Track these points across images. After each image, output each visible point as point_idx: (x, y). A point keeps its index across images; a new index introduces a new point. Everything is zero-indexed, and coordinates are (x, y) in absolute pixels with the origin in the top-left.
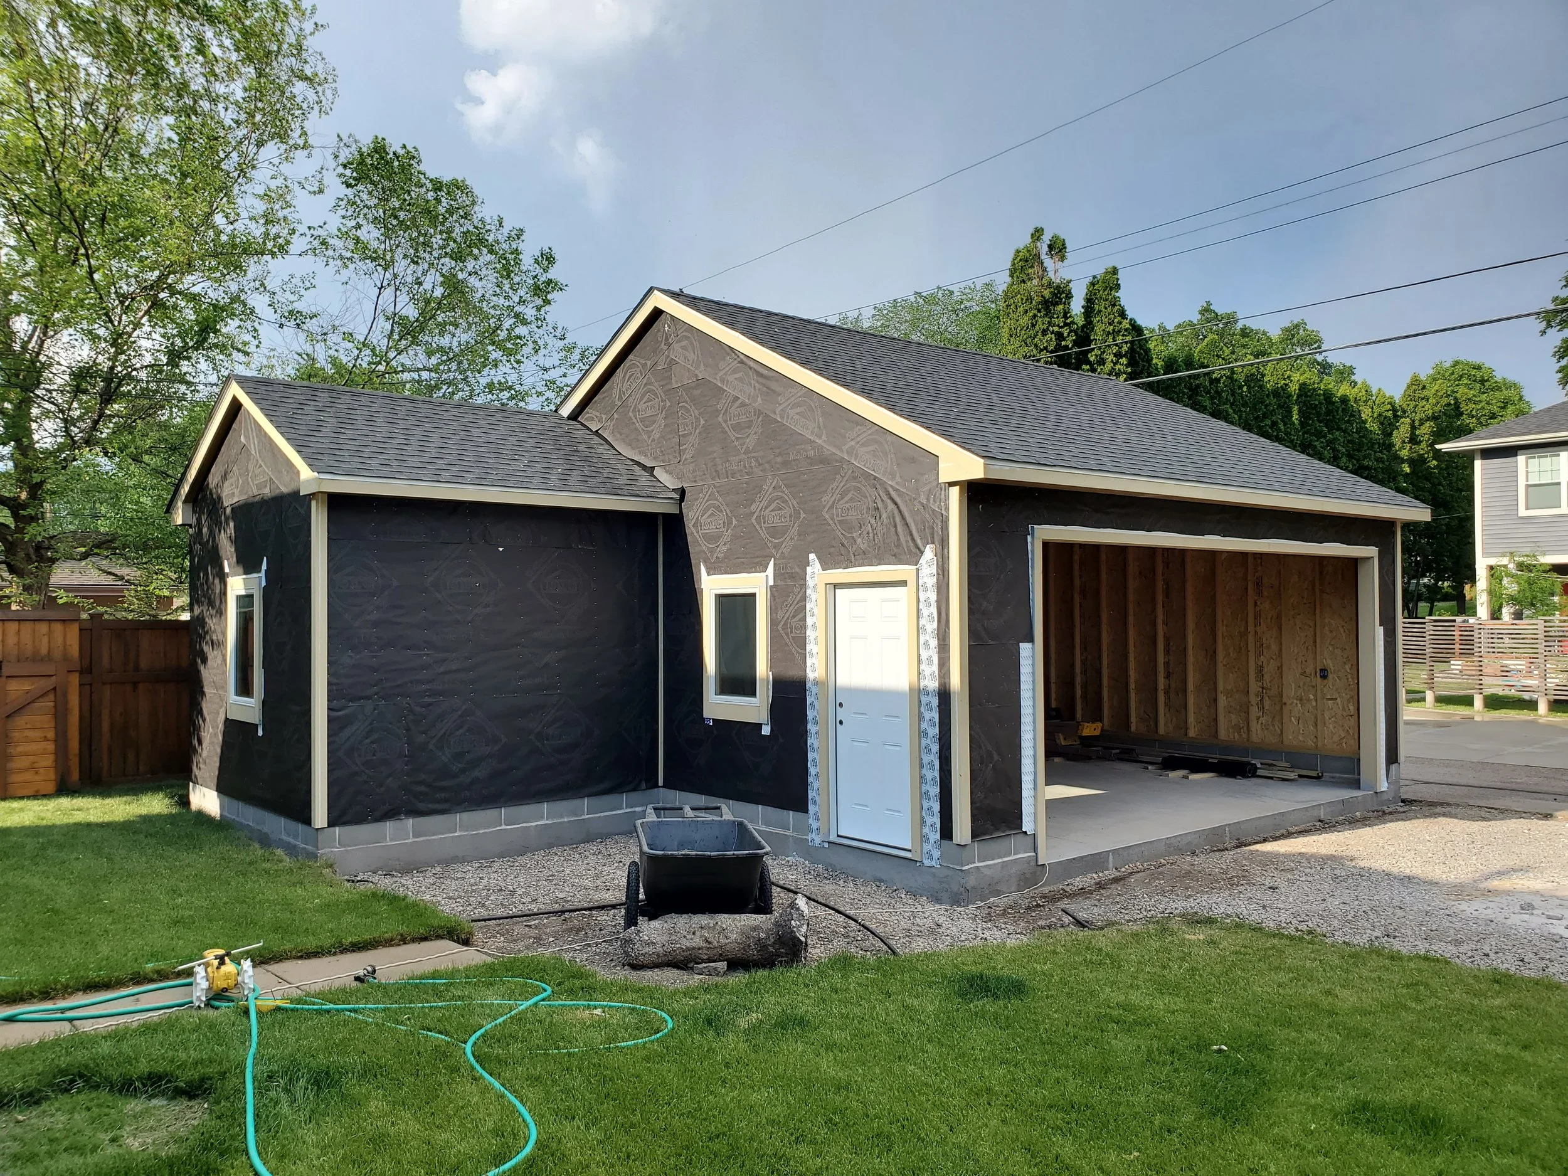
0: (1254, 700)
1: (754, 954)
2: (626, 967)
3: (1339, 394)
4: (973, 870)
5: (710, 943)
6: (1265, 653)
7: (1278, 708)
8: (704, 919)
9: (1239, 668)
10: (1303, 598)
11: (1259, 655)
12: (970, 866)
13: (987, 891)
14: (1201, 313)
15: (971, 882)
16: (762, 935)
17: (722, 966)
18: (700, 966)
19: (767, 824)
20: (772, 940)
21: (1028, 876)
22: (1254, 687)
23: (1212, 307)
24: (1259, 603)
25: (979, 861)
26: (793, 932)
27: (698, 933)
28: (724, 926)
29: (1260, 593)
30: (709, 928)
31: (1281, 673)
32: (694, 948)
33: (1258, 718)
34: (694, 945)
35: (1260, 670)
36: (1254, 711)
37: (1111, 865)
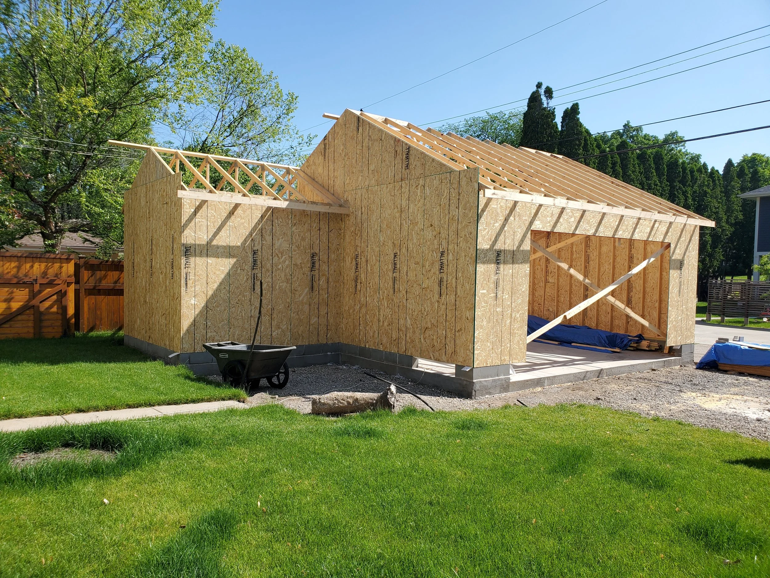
3: (689, 168)
4: (478, 382)
12: (477, 380)
13: (485, 392)
14: (624, 126)
15: (477, 387)
19: (387, 360)
21: (505, 386)
23: (630, 123)
25: (481, 378)
31: (641, 301)
32: (344, 407)
34: (344, 405)
37: (546, 384)
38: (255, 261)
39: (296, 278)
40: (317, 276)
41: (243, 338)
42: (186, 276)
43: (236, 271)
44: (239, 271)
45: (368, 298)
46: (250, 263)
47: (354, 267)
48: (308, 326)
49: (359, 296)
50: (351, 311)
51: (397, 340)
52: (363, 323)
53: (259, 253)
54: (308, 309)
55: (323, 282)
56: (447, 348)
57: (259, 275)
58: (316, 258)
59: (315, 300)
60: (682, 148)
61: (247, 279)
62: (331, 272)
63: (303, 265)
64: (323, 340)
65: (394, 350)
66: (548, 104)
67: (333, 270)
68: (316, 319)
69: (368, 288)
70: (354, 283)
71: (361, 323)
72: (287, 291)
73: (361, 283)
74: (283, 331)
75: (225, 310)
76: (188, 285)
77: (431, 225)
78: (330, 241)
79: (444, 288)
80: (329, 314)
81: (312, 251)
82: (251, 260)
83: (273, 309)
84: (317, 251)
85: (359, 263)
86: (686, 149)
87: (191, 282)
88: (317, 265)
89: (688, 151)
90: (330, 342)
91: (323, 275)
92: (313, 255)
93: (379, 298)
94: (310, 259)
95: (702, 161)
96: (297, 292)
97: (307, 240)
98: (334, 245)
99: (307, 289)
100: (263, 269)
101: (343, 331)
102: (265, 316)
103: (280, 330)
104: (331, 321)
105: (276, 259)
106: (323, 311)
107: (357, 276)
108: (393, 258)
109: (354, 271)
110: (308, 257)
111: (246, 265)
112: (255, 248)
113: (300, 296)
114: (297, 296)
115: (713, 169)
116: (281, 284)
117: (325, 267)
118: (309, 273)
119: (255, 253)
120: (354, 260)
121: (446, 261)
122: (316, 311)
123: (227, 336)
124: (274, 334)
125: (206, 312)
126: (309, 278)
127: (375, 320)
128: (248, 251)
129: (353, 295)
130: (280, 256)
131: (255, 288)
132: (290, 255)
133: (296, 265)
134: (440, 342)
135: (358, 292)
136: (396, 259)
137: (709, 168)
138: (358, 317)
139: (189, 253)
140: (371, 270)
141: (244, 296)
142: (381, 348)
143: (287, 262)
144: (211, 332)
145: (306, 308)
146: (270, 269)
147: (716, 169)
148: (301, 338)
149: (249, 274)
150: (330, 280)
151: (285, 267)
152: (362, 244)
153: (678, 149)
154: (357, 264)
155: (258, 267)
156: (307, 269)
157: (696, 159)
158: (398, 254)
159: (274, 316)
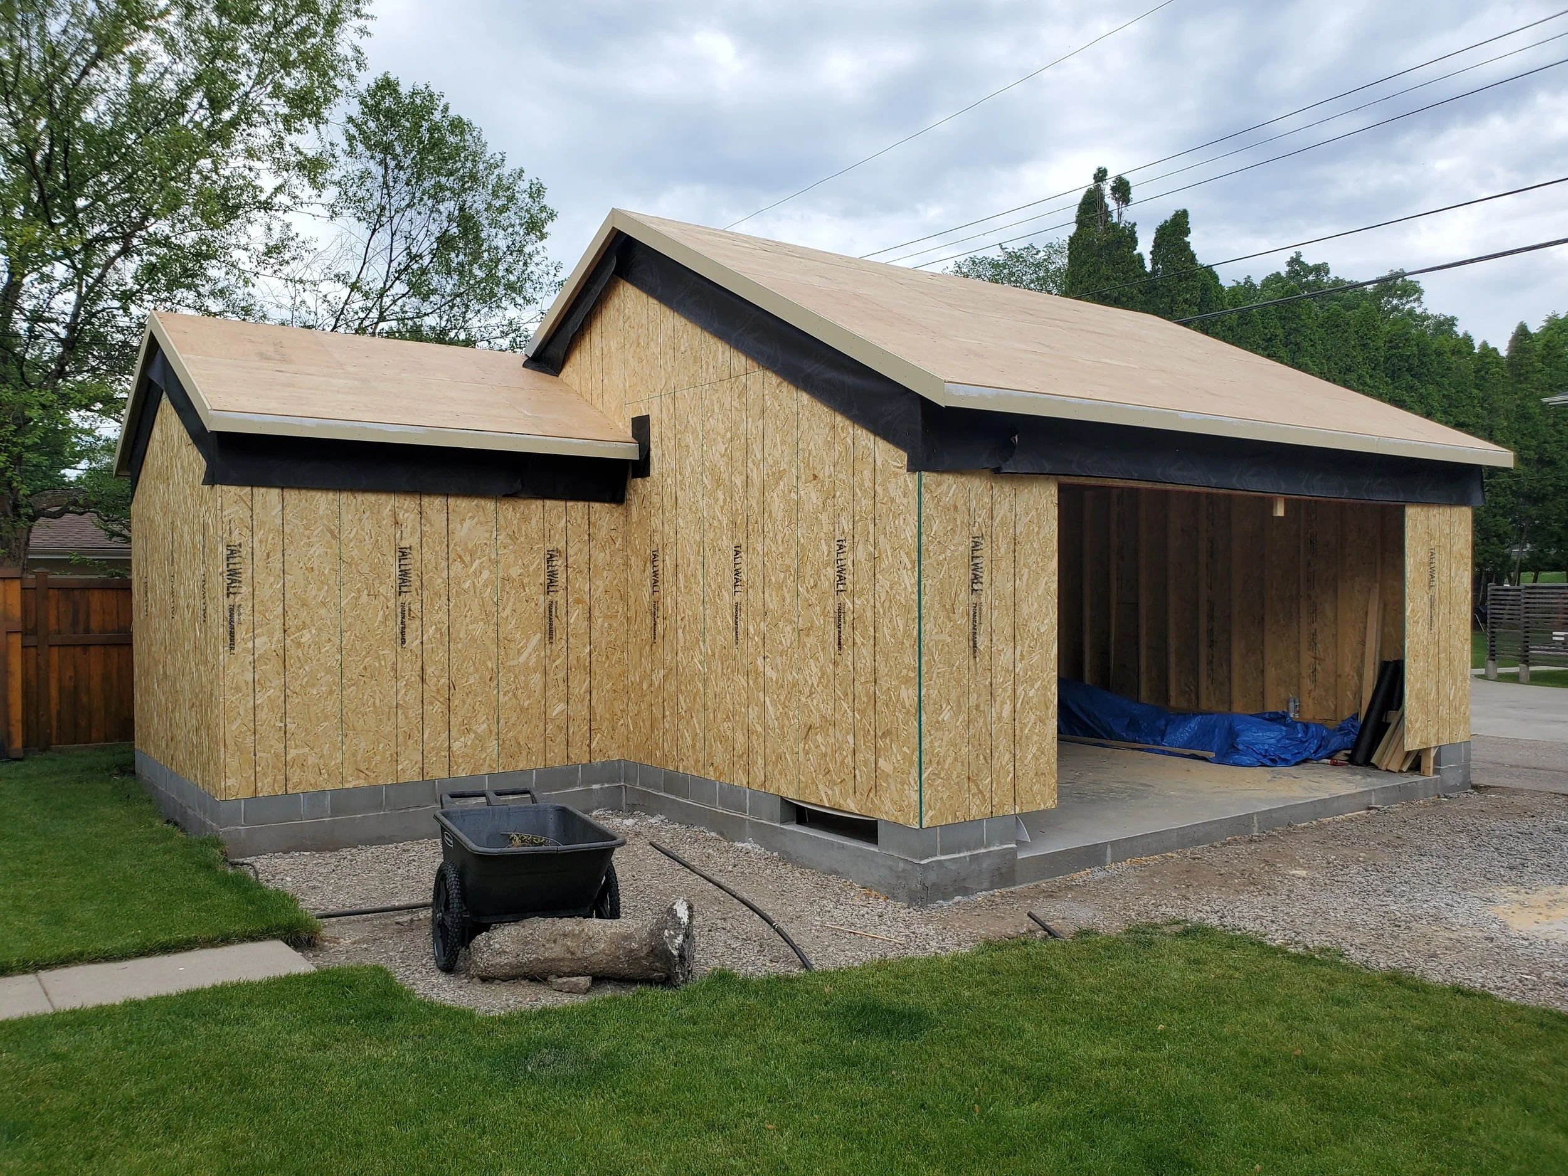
0: (1306, 672)
1: (623, 967)
2: (474, 980)
3: (1434, 347)
4: (933, 864)
5: (573, 954)
6: (1318, 619)
7: (1332, 680)
8: (568, 924)
9: (1289, 636)
10: (1362, 557)
11: (1312, 621)
12: (930, 860)
13: (951, 889)
14: (1289, 264)
15: (932, 877)
16: (634, 946)
17: (584, 981)
18: (560, 980)
19: (724, 805)
20: (645, 952)
21: (1003, 871)
22: (1306, 657)
23: (1302, 259)
24: (1312, 564)
25: (942, 854)
26: (665, 943)
27: (560, 942)
28: (591, 934)
29: (1313, 553)
30: (574, 935)
31: (1336, 642)
32: (553, 960)
33: (1310, 692)
34: (554, 955)
35: (1313, 639)
36: (1307, 684)
37: (1109, 860)
38: (404, 574)
39: (508, 611)
40: (562, 602)
41: (378, 758)
42: (231, 616)
43: (357, 599)
44: (364, 598)
45: (680, 654)
46: (393, 578)
47: (649, 582)
48: (542, 725)
49: (660, 651)
50: (645, 687)
51: (745, 756)
52: (671, 714)
53: (415, 555)
54: (541, 684)
55: (576, 615)
56: (858, 777)
57: (416, 607)
58: (559, 562)
59: (557, 662)
60: (1415, 305)
61: (386, 618)
62: (598, 593)
63: (526, 581)
64: (579, 755)
65: (740, 779)
66: (1120, 215)
67: (601, 589)
68: (562, 706)
69: (680, 631)
70: (649, 620)
71: (667, 713)
72: (488, 642)
73: (664, 618)
74: (479, 738)
75: (331, 692)
76: (237, 637)
77: (815, 477)
78: (593, 519)
79: (846, 630)
80: (594, 693)
81: (549, 546)
82: (395, 571)
83: (452, 686)
84: (561, 546)
85: (661, 572)
86: (1424, 306)
87: (243, 627)
88: (561, 578)
89: (1429, 312)
90: (598, 760)
91: (578, 601)
92: (552, 556)
93: (705, 655)
94: (544, 566)
95: (1460, 330)
96: (512, 645)
97: (534, 521)
98: (604, 531)
99: (539, 636)
100: (426, 593)
101: (629, 732)
102: (431, 703)
103: (472, 736)
104: (600, 709)
105: (456, 567)
106: (579, 687)
107: (656, 603)
108: (732, 558)
109: (651, 591)
110: (537, 561)
111: (381, 583)
112: (405, 544)
113: (519, 653)
114: (512, 653)
115: (1484, 345)
116: (471, 627)
117: (580, 583)
118: (542, 597)
119: (403, 554)
120: (648, 564)
121: (850, 563)
122: (562, 687)
123: (339, 754)
124: (456, 746)
125: (282, 698)
126: (541, 610)
127: (697, 706)
128: (385, 550)
129: (648, 648)
130: (467, 559)
131: (407, 637)
132: (493, 556)
133: (507, 579)
134: (842, 762)
135: (659, 640)
136: (738, 561)
137: (1477, 344)
138: (661, 701)
139: (236, 560)
140: (686, 587)
141: (378, 658)
142: (711, 775)
143: (486, 574)
144: (296, 747)
145: (536, 679)
146: (443, 592)
147: (1491, 346)
148: (524, 753)
149: (391, 604)
150: (596, 613)
151: (479, 586)
152: (666, 526)
153: (1407, 307)
154: (655, 573)
155: (413, 588)
156: (535, 589)
157: (1446, 325)
158: (744, 548)
159: (456, 702)
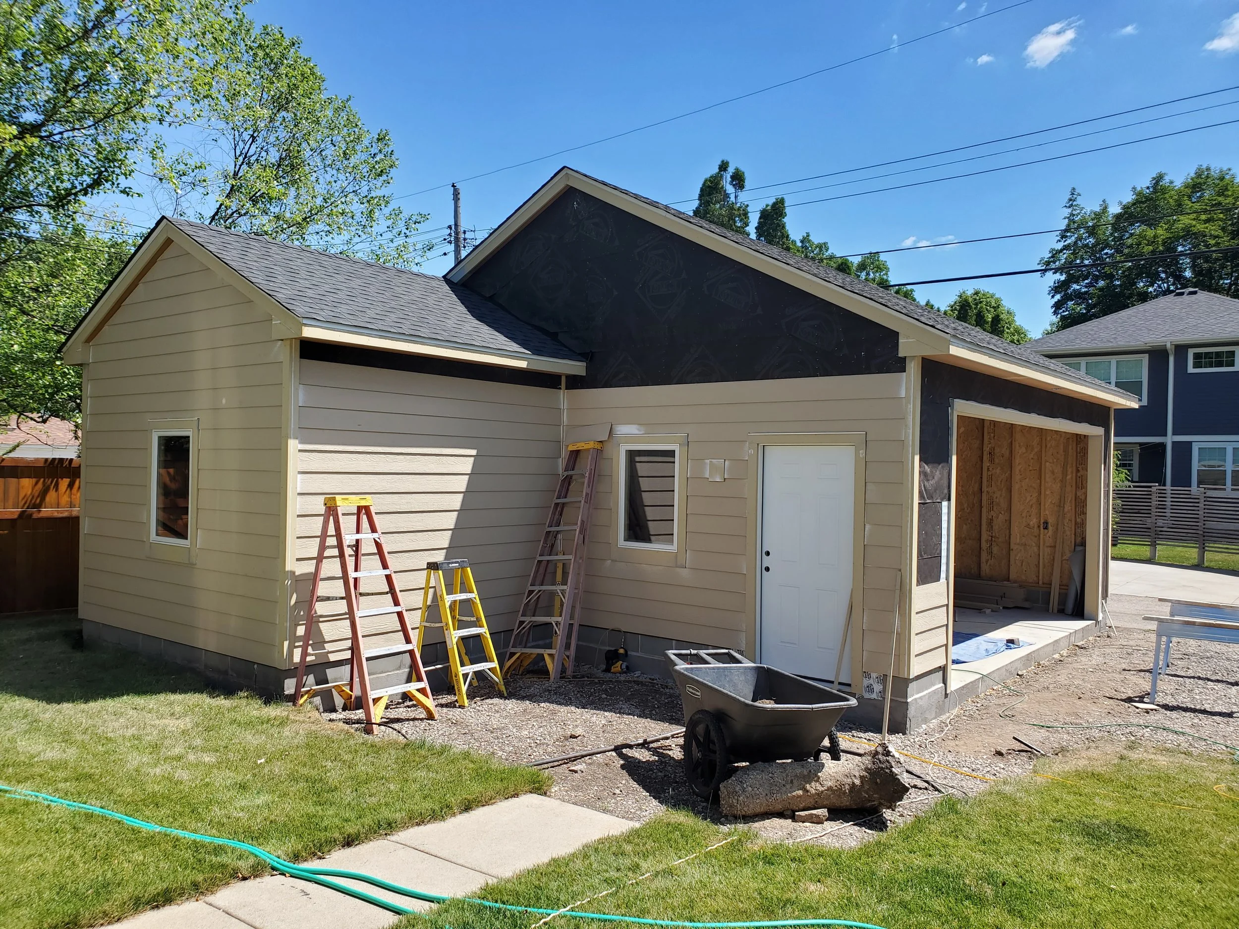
0: (984, 545)
1: (846, 800)
4: (913, 701)
6: (995, 509)
7: (1005, 552)
9: (971, 521)
10: (1029, 466)
11: (991, 509)
12: (912, 698)
13: (920, 719)
15: (913, 712)
16: (856, 782)
17: (822, 812)
20: (867, 787)
21: (940, 703)
22: (985, 536)
24: (991, 469)
25: (916, 694)
27: (795, 782)
29: (992, 461)
30: (804, 776)
31: (1009, 525)
33: (987, 562)
35: (990, 522)
66: (736, 198)
